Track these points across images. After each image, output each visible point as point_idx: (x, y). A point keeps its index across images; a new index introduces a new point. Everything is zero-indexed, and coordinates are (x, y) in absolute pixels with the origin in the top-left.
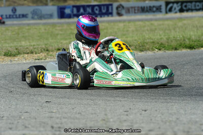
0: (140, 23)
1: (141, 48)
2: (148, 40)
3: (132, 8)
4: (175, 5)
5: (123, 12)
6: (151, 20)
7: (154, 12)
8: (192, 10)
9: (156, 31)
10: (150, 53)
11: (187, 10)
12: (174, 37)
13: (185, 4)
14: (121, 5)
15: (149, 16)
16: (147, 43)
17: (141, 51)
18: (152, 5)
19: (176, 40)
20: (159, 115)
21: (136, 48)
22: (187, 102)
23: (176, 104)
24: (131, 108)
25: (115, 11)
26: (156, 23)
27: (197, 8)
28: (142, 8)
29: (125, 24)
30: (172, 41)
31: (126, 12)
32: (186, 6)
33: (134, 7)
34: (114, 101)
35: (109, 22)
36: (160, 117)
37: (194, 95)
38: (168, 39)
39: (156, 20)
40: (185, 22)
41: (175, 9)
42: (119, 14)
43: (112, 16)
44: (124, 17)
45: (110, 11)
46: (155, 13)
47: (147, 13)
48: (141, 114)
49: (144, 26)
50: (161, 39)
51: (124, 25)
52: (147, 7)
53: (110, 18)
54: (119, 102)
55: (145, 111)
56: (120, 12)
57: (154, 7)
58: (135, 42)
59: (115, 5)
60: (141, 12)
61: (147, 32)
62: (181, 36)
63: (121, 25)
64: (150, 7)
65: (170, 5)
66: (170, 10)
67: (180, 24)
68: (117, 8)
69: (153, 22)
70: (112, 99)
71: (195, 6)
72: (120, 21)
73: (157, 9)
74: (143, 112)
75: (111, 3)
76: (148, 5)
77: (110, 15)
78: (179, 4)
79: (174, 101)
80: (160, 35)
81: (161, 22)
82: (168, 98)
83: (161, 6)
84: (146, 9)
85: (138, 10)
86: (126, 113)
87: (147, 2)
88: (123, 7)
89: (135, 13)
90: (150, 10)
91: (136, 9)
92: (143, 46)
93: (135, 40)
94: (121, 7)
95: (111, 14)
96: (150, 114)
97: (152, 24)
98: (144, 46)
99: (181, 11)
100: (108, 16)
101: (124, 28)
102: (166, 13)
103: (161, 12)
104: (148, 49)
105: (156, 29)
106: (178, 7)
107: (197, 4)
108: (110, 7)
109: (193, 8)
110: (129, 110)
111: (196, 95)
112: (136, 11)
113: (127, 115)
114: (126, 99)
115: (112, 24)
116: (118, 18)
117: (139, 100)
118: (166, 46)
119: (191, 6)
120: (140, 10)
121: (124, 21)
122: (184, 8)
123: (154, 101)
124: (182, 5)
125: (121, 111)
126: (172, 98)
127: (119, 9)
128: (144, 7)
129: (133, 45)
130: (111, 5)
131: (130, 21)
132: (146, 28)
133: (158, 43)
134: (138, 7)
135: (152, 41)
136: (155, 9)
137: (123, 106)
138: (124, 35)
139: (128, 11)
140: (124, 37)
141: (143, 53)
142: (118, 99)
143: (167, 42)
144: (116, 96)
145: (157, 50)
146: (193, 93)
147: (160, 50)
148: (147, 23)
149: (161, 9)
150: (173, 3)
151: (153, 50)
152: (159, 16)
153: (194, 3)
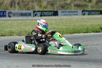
0: (20, 21)
1: (19, 34)
2: (23, 30)
3: (16, 13)
4: (38, 13)
5: (12, 15)
6: (26, 20)
7: (27, 16)
8: (46, 16)
11: (44, 16)
13: (43, 13)
15: (25, 18)
16: (22, 32)
17: (19, 36)
22: (40, 62)
24: (11, 65)
25: (7, 15)
26: (28, 22)
27: (49, 14)
28: (21, 13)
33: (18, 13)
34: (3, 61)
35: (4, 20)
37: (44, 59)
39: (28, 20)
41: (38, 15)
42: (10, 16)
43: (6, 17)
44: (12, 18)
45: (5, 14)
50: (30, 30)
51: (12, 22)
53: (4, 18)
54: (5, 62)
55: (18, 67)
56: (10, 15)
57: (27, 13)
58: (16, 31)
61: (23, 26)
63: (10, 22)
64: (25, 13)
66: (36, 15)
68: (9, 13)
69: (26, 21)
70: (2, 60)
71: (48, 14)
72: (9, 20)
75: (5, 10)
77: (5, 17)
78: (40, 12)
79: (33, 62)
80: (30, 28)
81: (30, 21)
82: (30, 60)
84: (23, 14)
85: (19, 15)
87: (24, 11)
88: (12, 13)
89: (18, 16)
90: (25, 15)
91: (18, 14)
95: (5, 16)
98: (21, 33)
99: (41, 16)
101: (11, 24)
102: (34, 16)
103: (31, 16)
104: (23, 35)
105: (27, 25)
106: (39, 14)
107: (49, 12)
108: (5, 13)
109: (47, 15)
110: (9, 66)
112: (18, 15)
114: (9, 60)
116: (8, 18)
117: (16, 61)
121: (12, 20)
123: (23, 62)
124: (41, 13)
125: (5, 66)
127: (9, 14)
129: (15, 33)
130: (5, 11)
131: (14, 20)
132: (22, 24)
133: (28, 32)
134: (19, 13)
135: (25, 31)
136: (28, 14)
137: (7, 64)
138: (11, 27)
139: (14, 15)
141: (20, 37)
142: (5, 60)
144: (4, 59)
148: (23, 21)
149: (31, 14)
150: (37, 11)
152: (30, 18)
153: (47, 12)
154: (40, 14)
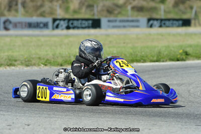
0: (27, 38)
2: (34, 56)
3: (19, 23)
4: (62, 22)
5: (10, 26)
6: (38, 36)
7: (41, 28)
8: (78, 28)
9: (43, 47)
10: (35, 68)
11: (74, 28)
12: (60, 54)
13: (71, 22)
14: (8, 20)
15: (36, 32)
16: (33, 58)
17: (27, 66)
18: (39, 21)
19: (62, 57)
20: (42, 130)
21: (22, 63)
22: (70, 117)
23: (59, 119)
24: (15, 121)
25: (2, 26)
26: (42, 39)
27: (84, 26)
28: (29, 23)
29: (12, 38)
30: (58, 57)
31: (13, 27)
32: (72, 24)
36: (43, 131)
37: (77, 111)
38: (53, 55)
39: (43, 36)
40: (71, 39)
41: (62, 26)
42: (6, 29)
44: (11, 32)
46: (43, 30)
47: (34, 29)
48: (24, 129)
49: (31, 42)
50: (48, 54)
51: (11, 40)
52: (34, 24)
54: (3, 116)
55: (28, 125)
56: (7, 26)
57: (41, 23)
59: (3, 19)
60: (28, 28)
61: (33, 47)
62: (67, 53)
63: (8, 39)
64: (37, 23)
65: (57, 22)
66: (57, 27)
67: (66, 41)
69: (39, 38)
71: (81, 24)
72: (7, 36)
73: (44, 25)
74: (26, 127)
76: (36, 21)
78: (66, 21)
79: (57, 116)
80: (46, 51)
81: (47, 39)
82: (51, 113)
83: (47, 23)
84: (32, 25)
85: (26, 26)
86: (9, 127)
87: (34, 18)
88: (10, 22)
89: (22, 28)
90: (37, 25)
91: (23, 24)
92: (29, 61)
93: (22, 55)
94: (8, 22)
96: (33, 129)
97: (38, 40)
98: (31, 61)
99: (68, 28)
101: (10, 43)
102: (53, 29)
103: (48, 28)
104: (34, 65)
105: (42, 45)
106: (65, 24)
107: (84, 22)
109: (79, 25)
110: (12, 124)
111: (79, 111)
112: (23, 26)
113: (10, 129)
114: (10, 113)
116: (4, 32)
117: (23, 115)
118: (52, 62)
121: (11, 36)
122: (71, 26)
123: (37, 116)
124: (68, 22)
125: (4, 125)
126: (56, 113)
127: (7, 24)
128: (31, 23)
129: (19, 60)
131: (17, 36)
132: (32, 44)
133: (44, 59)
134: (26, 23)
135: (38, 56)
136: (42, 25)
137: (6, 120)
139: (16, 26)
140: (10, 51)
141: (28, 68)
142: (1, 113)
143: (53, 58)
145: (43, 65)
146: (77, 109)
147: (46, 65)
148: (34, 39)
149: (47, 25)
150: (60, 20)
151: (39, 65)
152: (46, 32)
153: (80, 21)
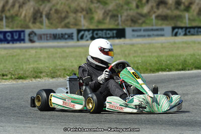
0: (52, 50)
1: (53, 74)
2: (59, 67)
3: (44, 35)
4: (86, 33)
5: (35, 38)
6: (63, 47)
7: (66, 39)
9: (68, 58)
10: (61, 80)
13: (95, 32)
14: (33, 32)
15: (62, 43)
16: (58, 70)
17: (53, 77)
18: (64, 32)
21: (47, 75)
25: (27, 38)
26: (67, 50)
27: (108, 36)
28: (54, 35)
29: (37, 50)
31: (38, 39)
32: (97, 34)
33: (47, 34)
34: (24, 127)
35: (21, 48)
37: (104, 122)
39: (68, 47)
41: (86, 36)
42: (32, 41)
43: (24, 43)
44: (37, 44)
45: (22, 37)
46: (67, 41)
47: (59, 41)
49: (56, 53)
50: (73, 66)
51: (36, 52)
52: (59, 35)
53: (22, 45)
56: (32, 39)
57: (66, 34)
58: (47, 68)
59: (27, 31)
60: (53, 39)
61: (59, 59)
63: (33, 52)
64: (62, 34)
65: (82, 33)
66: (82, 38)
68: (29, 35)
69: (64, 49)
71: (106, 34)
72: (32, 48)
73: (69, 36)
75: (23, 29)
76: (60, 32)
77: (22, 42)
78: (91, 32)
80: (72, 63)
81: (72, 50)
83: (72, 34)
84: (58, 37)
85: (50, 37)
87: (59, 29)
88: (35, 34)
89: (47, 40)
90: (62, 37)
91: (48, 36)
92: (54, 73)
93: (47, 67)
94: (33, 34)
95: (23, 40)
97: (63, 51)
98: (56, 73)
99: (92, 38)
100: (20, 43)
101: (36, 55)
102: (78, 40)
103: (73, 39)
104: (60, 76)
105: (67, 56)
106: (89, 34)
107: (108, 32)
108: (22, 34)
109: (104, 36)
111: (105, 121)
112: (48, 38)
114: (36, 125)
115: (24, 50)
116: (30, 45)
117: (49, 127)
119: (102, 34)
120: (52, 36)
121: (36, 48)
122: (95, 36)
124: (93, 33)
126: (82, 124)
127: (32, 36)
128: (56, 35)
129: (45, 72)
130: (23, 31)
131: (42, 48)
132: (58, 55)
133: (69, 70)
134: (50, 34)
135: (63, 67)
136: (66, 36)
138: (36, 62)
139: (41, 37)
140: (36, 63)
141: (54, 80)
142: (28, 125)
144: (26, 123)
146: (103, 120)
148: (59, 50)
149: (72, 36)
150: (85, 30)
151: (64, 77)
152: (71, 43)
153: (104, 31)
154: (91, 35)
